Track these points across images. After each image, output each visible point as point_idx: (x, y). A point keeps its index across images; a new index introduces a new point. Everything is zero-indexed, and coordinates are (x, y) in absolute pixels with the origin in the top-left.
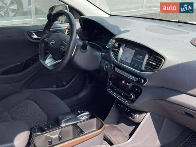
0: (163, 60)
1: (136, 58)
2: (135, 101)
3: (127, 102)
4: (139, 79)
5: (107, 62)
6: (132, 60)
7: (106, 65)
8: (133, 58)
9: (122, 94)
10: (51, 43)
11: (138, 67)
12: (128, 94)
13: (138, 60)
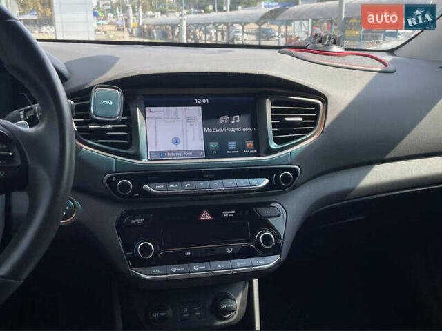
0: (320, 103)
1: (221, 126)
4: (271, 178)
6: (208, 138)
11: (245, 147)
12: (251, 240)
13: (230, 130)
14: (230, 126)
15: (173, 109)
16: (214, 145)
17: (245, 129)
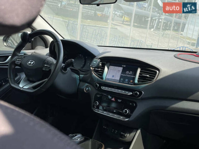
0: (158, 72)
1: (126, 74)
2: (131, 115)
3: (122, 118)
4: (133, 93)
5: (87, 84)
6: (121, 77)
7: (87, 86)
8: (122, 75)
9: (115, 111)
10: (29, 64)
11: (130, 82)
12: (121, 110)
13: (128, 76)
14: (128, 74)
15: (116, 67)
16: (122, 79)
17: (132, 76)
